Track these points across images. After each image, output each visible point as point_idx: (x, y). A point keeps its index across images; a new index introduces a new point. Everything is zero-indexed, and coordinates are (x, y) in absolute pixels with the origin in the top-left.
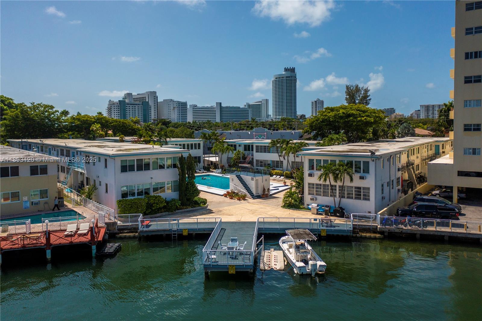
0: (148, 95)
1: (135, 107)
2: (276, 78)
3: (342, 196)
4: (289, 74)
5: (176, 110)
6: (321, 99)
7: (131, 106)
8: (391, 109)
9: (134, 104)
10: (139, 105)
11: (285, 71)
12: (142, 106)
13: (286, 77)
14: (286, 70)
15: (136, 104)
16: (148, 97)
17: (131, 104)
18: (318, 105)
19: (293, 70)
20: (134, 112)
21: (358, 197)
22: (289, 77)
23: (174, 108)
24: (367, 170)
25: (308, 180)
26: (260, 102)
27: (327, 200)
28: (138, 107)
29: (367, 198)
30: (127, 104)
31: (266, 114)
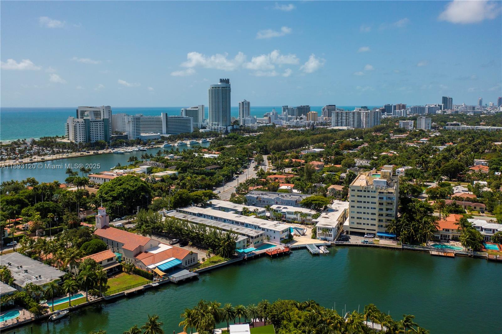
0: (103, 110)
1: (97, 124)
2: (213, 88)
3: (326, 236)
4: (224, 85)
5: (131, 124)
6: (248, 101)
7: (94, 123)
8: (306, 106)
9: (96, 122)
10: (100, 121)
11: (220, 82)
12: (103, 123)
13: (222, 88)
14: (222, 81)
15: (98, 121)
16: (104, 111)
17: (94, 122)
18: (245, 106)
19: (227, 81)
20: (96, 128)
21: (329, 236)
22: (225, 88)
23: (129, 122)
24: (331, 230)
25: (317, 232)
26: (196, 108)
27: (323, 237)
28: (100, 124)
29: (331, 236)
30: (91, 122)
31: (202, 119)
